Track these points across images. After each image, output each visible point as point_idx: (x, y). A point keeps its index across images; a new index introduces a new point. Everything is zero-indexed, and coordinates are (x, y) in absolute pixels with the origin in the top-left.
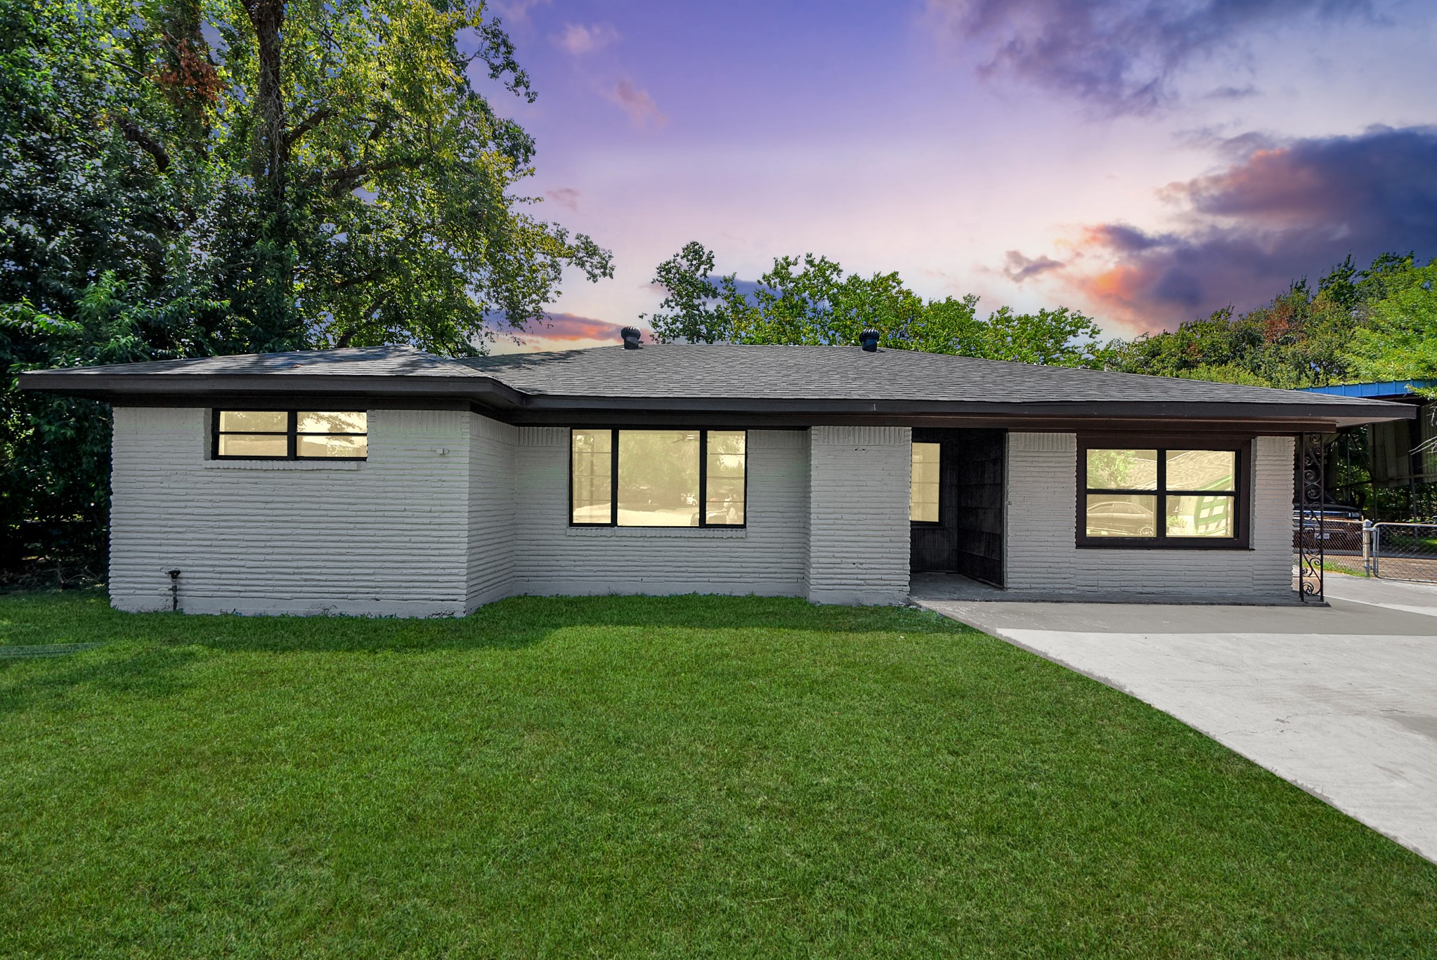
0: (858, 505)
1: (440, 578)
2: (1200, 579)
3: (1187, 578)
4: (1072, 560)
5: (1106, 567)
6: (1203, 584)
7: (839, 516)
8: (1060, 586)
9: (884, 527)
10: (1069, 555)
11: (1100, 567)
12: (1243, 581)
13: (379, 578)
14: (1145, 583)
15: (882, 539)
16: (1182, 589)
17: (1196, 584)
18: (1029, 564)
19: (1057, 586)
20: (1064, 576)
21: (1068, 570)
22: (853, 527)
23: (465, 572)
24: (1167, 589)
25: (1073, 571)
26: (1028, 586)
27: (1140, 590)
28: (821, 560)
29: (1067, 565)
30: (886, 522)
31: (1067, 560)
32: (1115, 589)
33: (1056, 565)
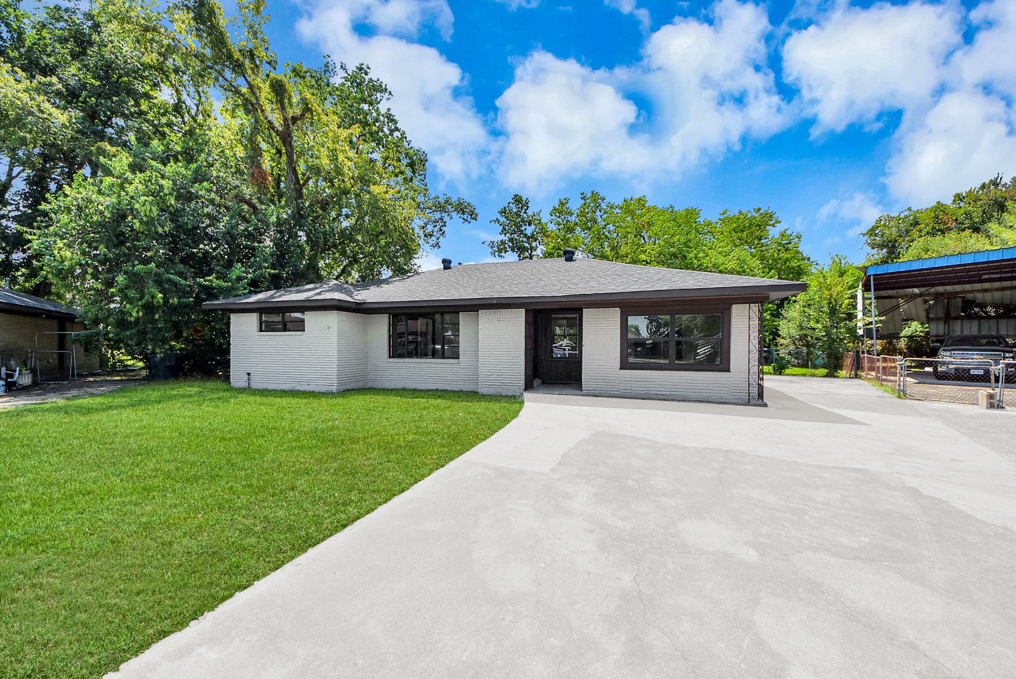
0: (499, 347)
1: (329, 377)
2: (694, 388)
3: (686, 387)
4: (617, 376)
5: (636, 380)
6: (697, 391)
7: (491, 353)
8: (610, 389)
9: (511, 358)
10: (615, 373)
11: (633, 379)
12: (724, 390)
13: (309, 376)
14: (659, 389)
15: (511, 364)
16: (683, 393)
17: (692, 391)
18: (593, 378)
19: (608, 389)
20: (612, 384)
21: (615, 381)
22: (498, 358)
23: (336, 374)
24: (672, 393)
25: (617, 381)
26: (593, 389)
27: (657, 393)
28: (483, 373)
29: (614, 378)
30: (512, 355)
31: (614, 375)
32: (642, 392)
33: (608, 378)
